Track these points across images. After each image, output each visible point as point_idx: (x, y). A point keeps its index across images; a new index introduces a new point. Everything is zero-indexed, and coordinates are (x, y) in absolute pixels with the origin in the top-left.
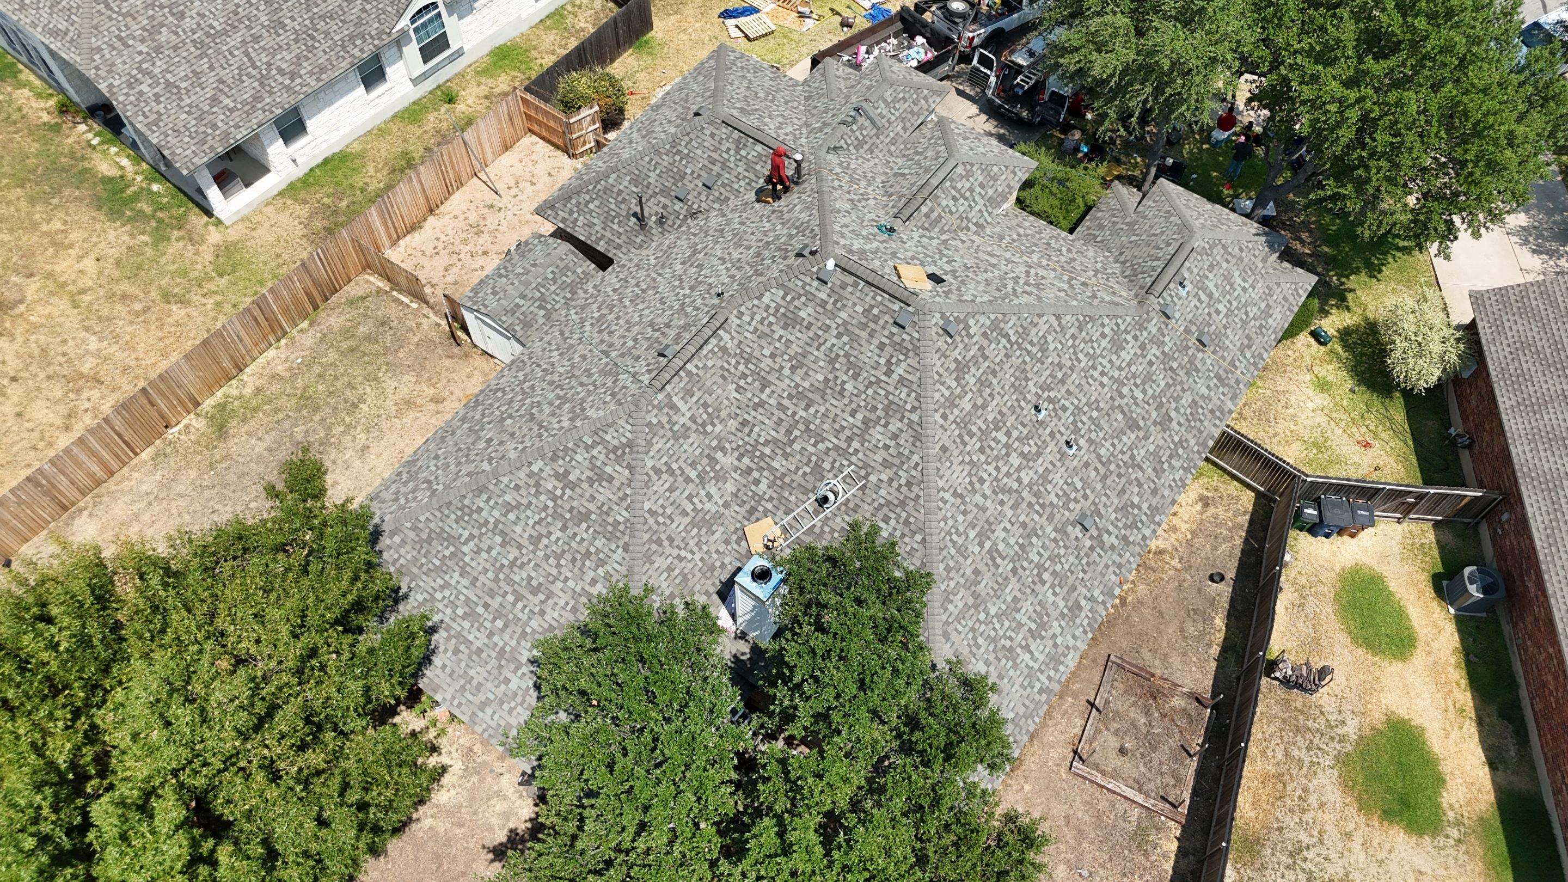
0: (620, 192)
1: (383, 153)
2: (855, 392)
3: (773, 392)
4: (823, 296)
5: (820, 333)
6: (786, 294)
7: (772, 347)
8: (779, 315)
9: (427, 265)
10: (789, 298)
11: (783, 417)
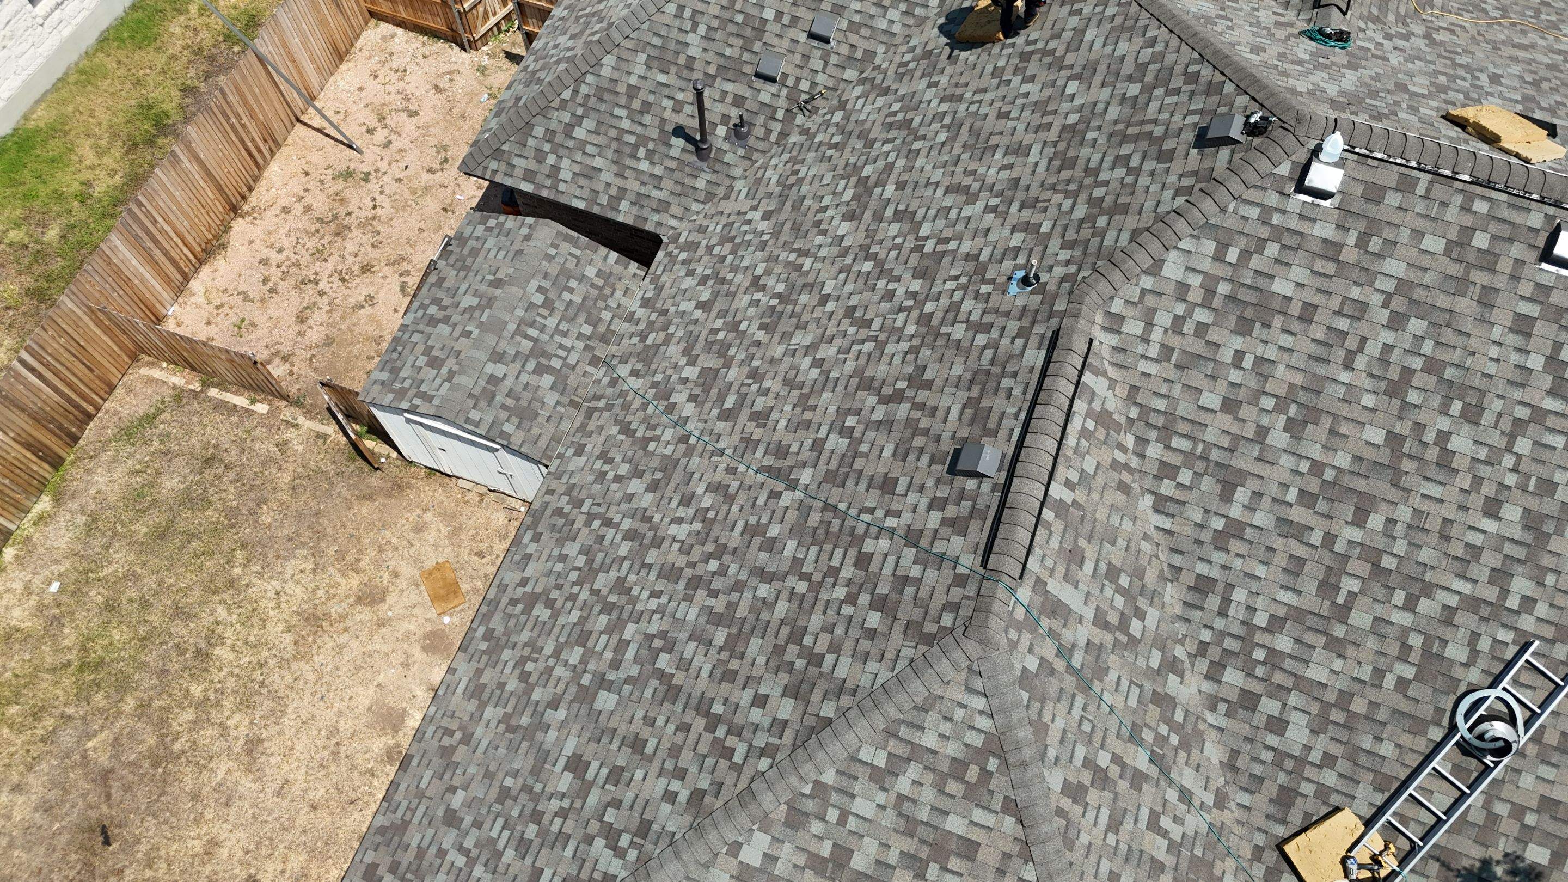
0: (633, 91)
1: (103, 116)
2: (1483, 454)
3: (1257, 495)
4: (1323, 230)
5: (1343, 324)
6: (1223, 247)
7: (1222, 386)
8: (1217, 302)
9: (260, 319)
10: (1232, 255)
11: (1302, 551)
